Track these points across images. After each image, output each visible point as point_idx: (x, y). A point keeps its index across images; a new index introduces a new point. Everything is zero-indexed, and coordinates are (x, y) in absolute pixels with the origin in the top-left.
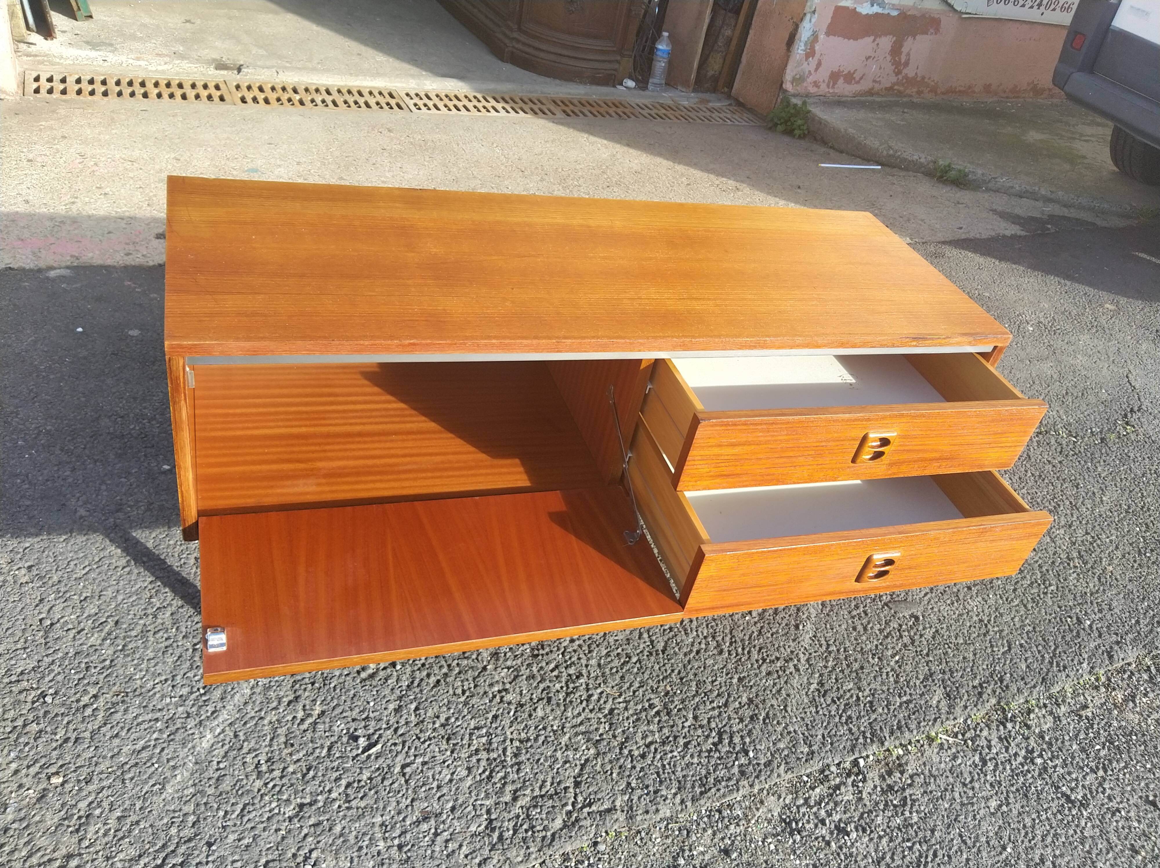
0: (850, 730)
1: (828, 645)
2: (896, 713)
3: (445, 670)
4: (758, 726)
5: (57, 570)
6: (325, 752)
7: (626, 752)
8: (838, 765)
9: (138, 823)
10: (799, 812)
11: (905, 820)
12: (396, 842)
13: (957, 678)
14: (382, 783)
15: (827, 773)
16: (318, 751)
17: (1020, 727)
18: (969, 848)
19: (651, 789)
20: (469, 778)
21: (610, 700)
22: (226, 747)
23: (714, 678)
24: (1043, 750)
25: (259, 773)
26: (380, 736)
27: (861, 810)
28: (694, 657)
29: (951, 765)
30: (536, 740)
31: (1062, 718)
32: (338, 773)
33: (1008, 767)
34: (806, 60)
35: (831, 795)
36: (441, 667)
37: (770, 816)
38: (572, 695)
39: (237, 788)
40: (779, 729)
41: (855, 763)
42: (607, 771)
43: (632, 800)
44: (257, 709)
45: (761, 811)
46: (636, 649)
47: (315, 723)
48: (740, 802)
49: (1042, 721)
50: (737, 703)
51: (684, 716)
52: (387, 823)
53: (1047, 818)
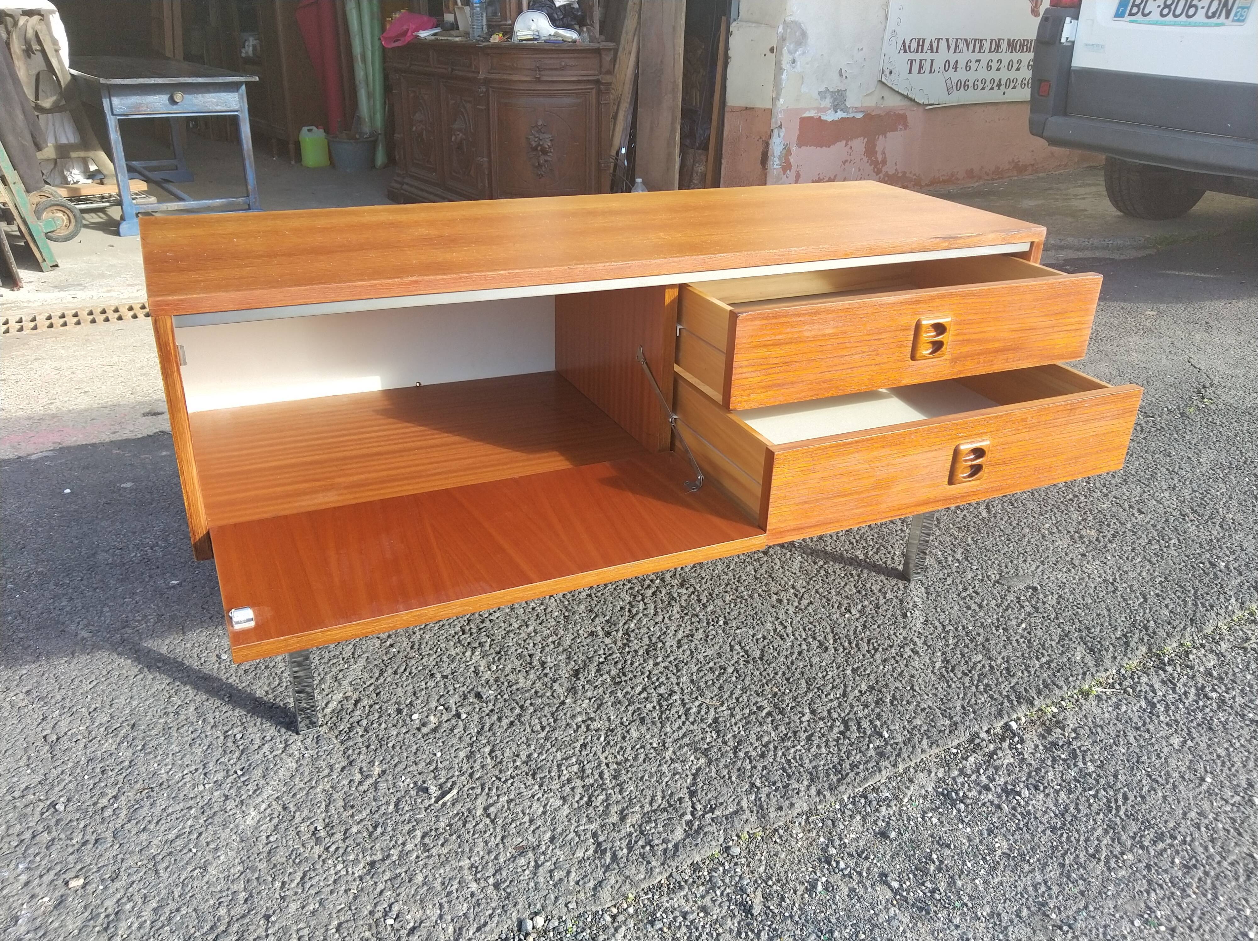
0: (992, 697)
1: (944, 627)
2: (1038, 674)
3: (518, 711)
4: (887, 707)
5: (59, 689)
6: (391, 807)
7: (741, 754)
8: (988, 732)
9: (178, 910)
10: (956, 783)
11: (1081, 770)
12: (491, 881)
13: (1096, 633)
14: (464, 826)
15: (977, 741)
16: (384, 807)
17: (1182, 669)
18: (1162, 785)
19: (779, 784)
20: (565, 807)
21: (712, 710)
22: (275, 821)
23: (824, 673)
24: (1213, 685)
25: (317, 839)
26: (454, 783)
27: (1027, 770)
28: (797, 658)
29: (1115, 713)
30: (635, 758)
31: (1227, 654)
32: (410, 825)
33: (1181, 706)
34: (784, 174)
35: (989, 761)
36: (512, 710)
37: (923, 792)
38: (668, 712)
39: (293, 857)
40: (912, 707)
41: (1007, 727)
42: (724, 776)
43: (760, 798)
44: (306, 780)
45: (912, 788)
46: (729, 660)
47: (376, 782)
48: (885, 783)
49: (1204, 659)
50: (856, 691)
51: (799, 712)
52: (477, 864)
53: (1242, 746)
